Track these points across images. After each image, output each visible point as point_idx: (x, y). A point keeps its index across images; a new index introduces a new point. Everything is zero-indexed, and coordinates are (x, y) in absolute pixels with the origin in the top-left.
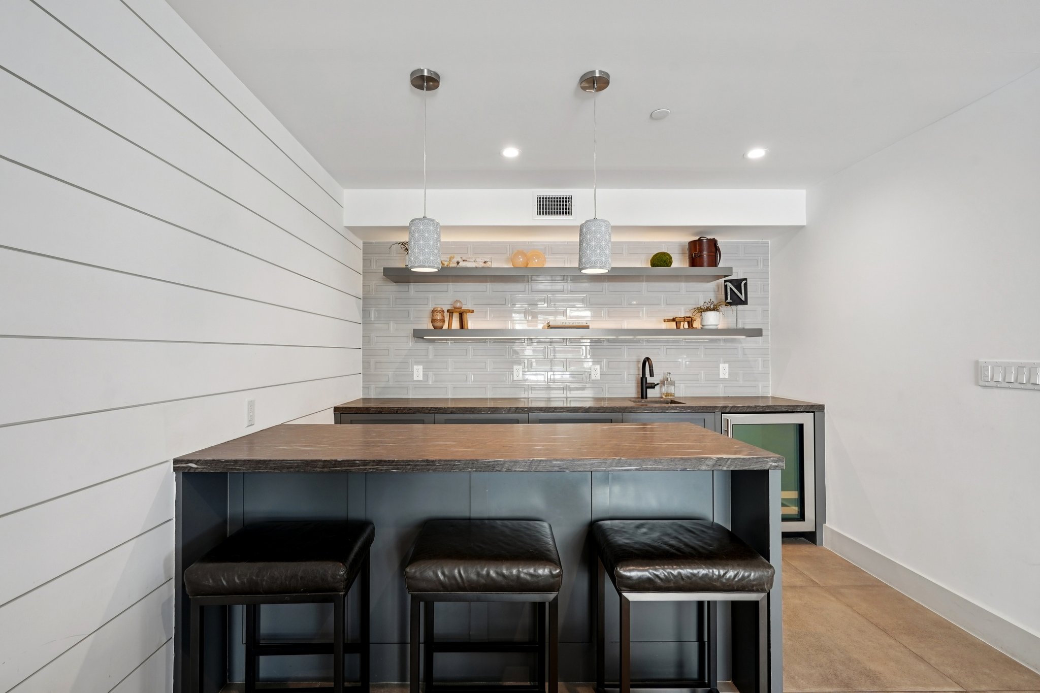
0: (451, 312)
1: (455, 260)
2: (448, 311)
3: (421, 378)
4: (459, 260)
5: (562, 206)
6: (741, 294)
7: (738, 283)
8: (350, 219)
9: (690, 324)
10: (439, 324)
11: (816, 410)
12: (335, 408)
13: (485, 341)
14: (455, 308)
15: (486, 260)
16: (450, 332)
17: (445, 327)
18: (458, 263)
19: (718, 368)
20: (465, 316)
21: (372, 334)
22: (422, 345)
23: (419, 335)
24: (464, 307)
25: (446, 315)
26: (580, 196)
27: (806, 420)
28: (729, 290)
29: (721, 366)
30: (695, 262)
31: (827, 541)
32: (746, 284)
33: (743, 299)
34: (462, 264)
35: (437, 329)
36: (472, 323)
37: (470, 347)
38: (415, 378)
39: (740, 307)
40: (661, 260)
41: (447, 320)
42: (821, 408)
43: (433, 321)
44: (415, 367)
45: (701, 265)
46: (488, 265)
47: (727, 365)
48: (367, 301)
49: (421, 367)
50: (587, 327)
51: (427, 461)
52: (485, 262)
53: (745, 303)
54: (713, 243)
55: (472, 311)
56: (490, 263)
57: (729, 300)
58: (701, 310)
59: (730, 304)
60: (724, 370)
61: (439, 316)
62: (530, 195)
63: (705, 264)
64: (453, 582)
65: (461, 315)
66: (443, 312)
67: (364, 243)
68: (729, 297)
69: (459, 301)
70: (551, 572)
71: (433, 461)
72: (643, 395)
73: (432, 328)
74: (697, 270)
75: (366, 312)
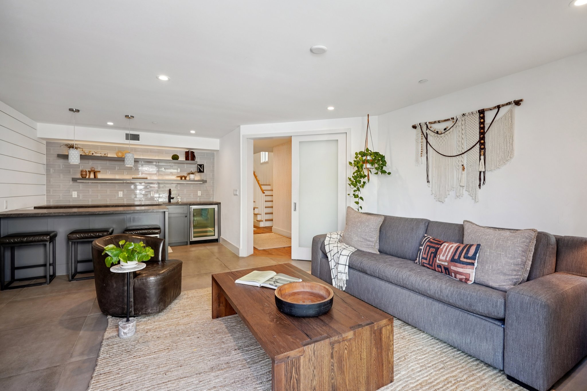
0: (90, 172)
1: (92, 152)
2: (88, 171)
3: (76, 196)
4: (93, 152)
5: (136, 137)
6: (202, 169)
7: (200, 165)
8: (40, 134)
9: (185, 178)
10: (84, 176)
11: (218, 204)
12: (34, 207)
13: (106, 183)
14: (92, 170)
15: (105, 153)
16: (89, 179)
17: (87, 177)
18: (93, 154)
19: (197, 192)
20: (96, 173)
21: (51, 179)
22: (76, 184)
23: (74, 180)
24: (96, 170)
25: (88, 172)
26: (142, 134)
27: (216, 207)
28: (198, 168)
29: (198, 192)
30: (187, 158)
31: (221, 241)
32: (203, 166)
33: (202, 170)
34: (94, 154)
35: (84, 178)
36: (99, 176)
37: (99, 185)
38: (73, 196)
39: (202, 173)
40: (175, 157)
41: (88, 174)
42: (220, 203)
43: (82, 175)
44: (73, 192)
45: (189, 160)
46: (106, 155)
47: (200, 192)
48: (48, 166)
49: (76, 192)
50: (147, 178)
51: (74, 212)
52: (105, 154)
53: (203, 172)
54: (193, 153)
55: (100, 172)
56: (107, 155)
57: (198, 171)
58: (189, 174)
59: (198, 172)
60: (199, 193)
61: (84, 173)
62: (123, 133)
63: (190, 160)
64: (81, 237)
65: (94, 173)
66: (86, 171)
67: (47, 142)
68: (198, 170)
69: (94, 168)
70: (107, 233)
71: (76, 212)
72: (170, 201)
73: (81, 177)
74: (187, 161)
75: (48, 170)
